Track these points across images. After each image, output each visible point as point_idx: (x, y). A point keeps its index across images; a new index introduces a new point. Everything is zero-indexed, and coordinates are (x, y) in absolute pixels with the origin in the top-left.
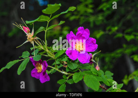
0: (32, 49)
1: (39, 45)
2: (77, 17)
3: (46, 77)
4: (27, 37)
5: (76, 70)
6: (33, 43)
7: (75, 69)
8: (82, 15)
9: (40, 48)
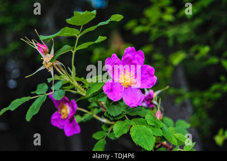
0: (49, 80)
1: (62, 73)
2: (146, 29)
3: (74, 127)
4: (43, 60)
5: (121, 117)
6: (51, 70)
7: (118, 116)
8: (154, 26)
9: (63, 78)
